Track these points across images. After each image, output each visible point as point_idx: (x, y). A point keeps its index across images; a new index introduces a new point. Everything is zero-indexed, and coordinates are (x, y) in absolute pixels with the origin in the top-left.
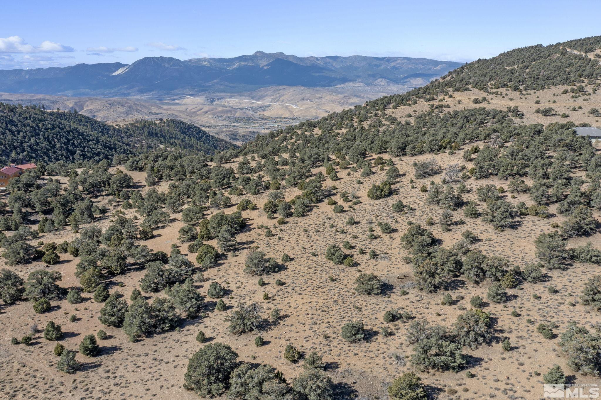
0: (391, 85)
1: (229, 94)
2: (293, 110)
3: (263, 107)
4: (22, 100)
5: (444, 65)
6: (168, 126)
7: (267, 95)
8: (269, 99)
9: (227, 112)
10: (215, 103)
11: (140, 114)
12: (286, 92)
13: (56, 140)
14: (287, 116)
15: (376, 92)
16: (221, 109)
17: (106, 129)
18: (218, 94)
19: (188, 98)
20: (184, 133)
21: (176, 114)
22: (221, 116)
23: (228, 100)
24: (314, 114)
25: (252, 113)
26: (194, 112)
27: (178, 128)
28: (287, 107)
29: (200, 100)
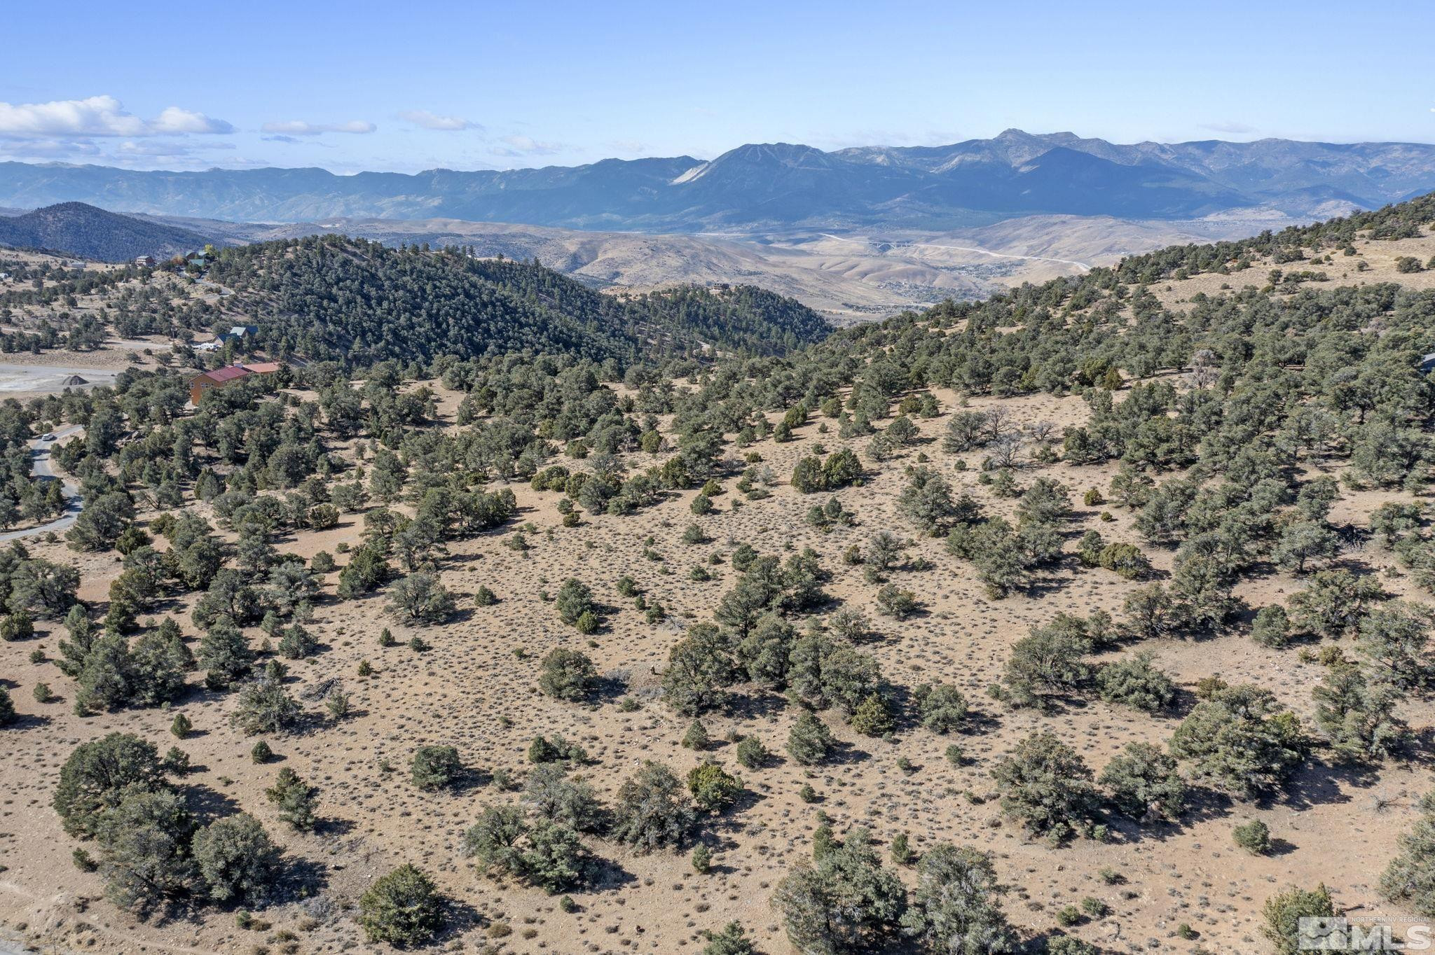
1: (927, 233)
3: (1005, 266)
4: (481, 236)
6: (738, 301)
7: (1018, 238)
8: (1023, 246)
9: (915, 274)
10: (889, 253)
11: (714, 272)
12: (1068, 232)
13: (451, 321)
16: (900, 267)
17: (592, 301)
18: (901, 232)
19: (829, 240)
20: (770, 319)
21: (795, 276)
22: (899, 285)
23: (922, 246)
25: (975, 280)
26: (837, 273)
27: (759, 306)
29: (856, 244)
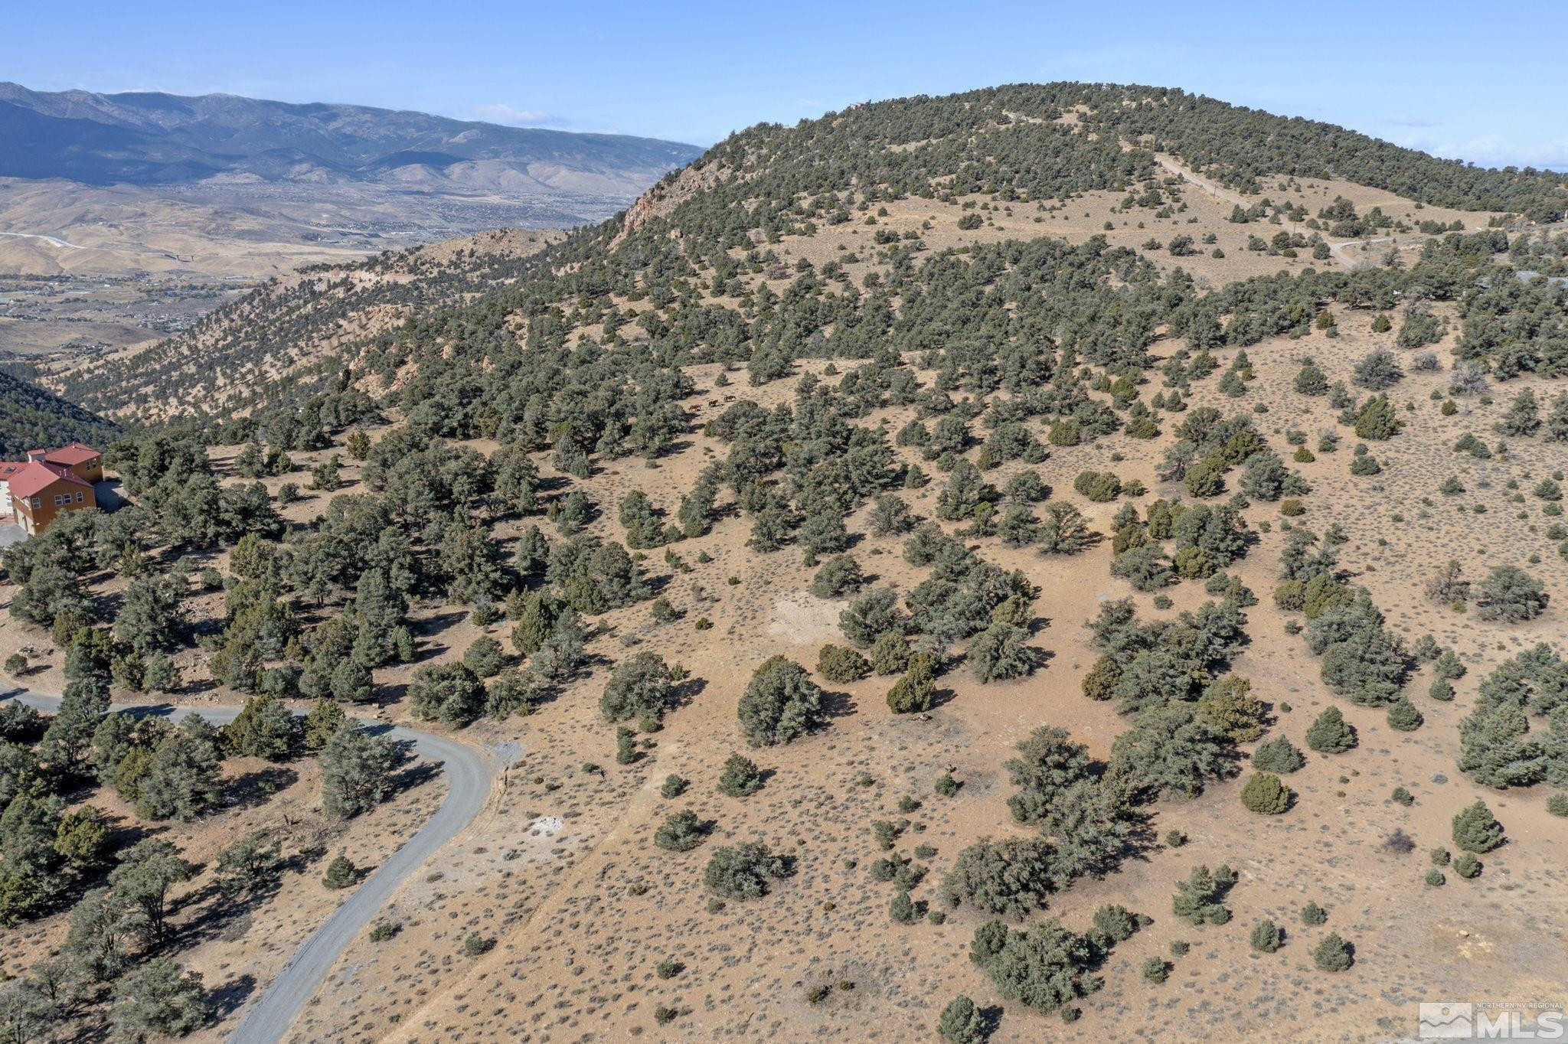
0: (341, 181)
2: (53, 254)
5: (474, 132)
12: (17, 198)
14: (37, 271)
15: (300, 199)
24: (131, 265)
28: (29, 244)
